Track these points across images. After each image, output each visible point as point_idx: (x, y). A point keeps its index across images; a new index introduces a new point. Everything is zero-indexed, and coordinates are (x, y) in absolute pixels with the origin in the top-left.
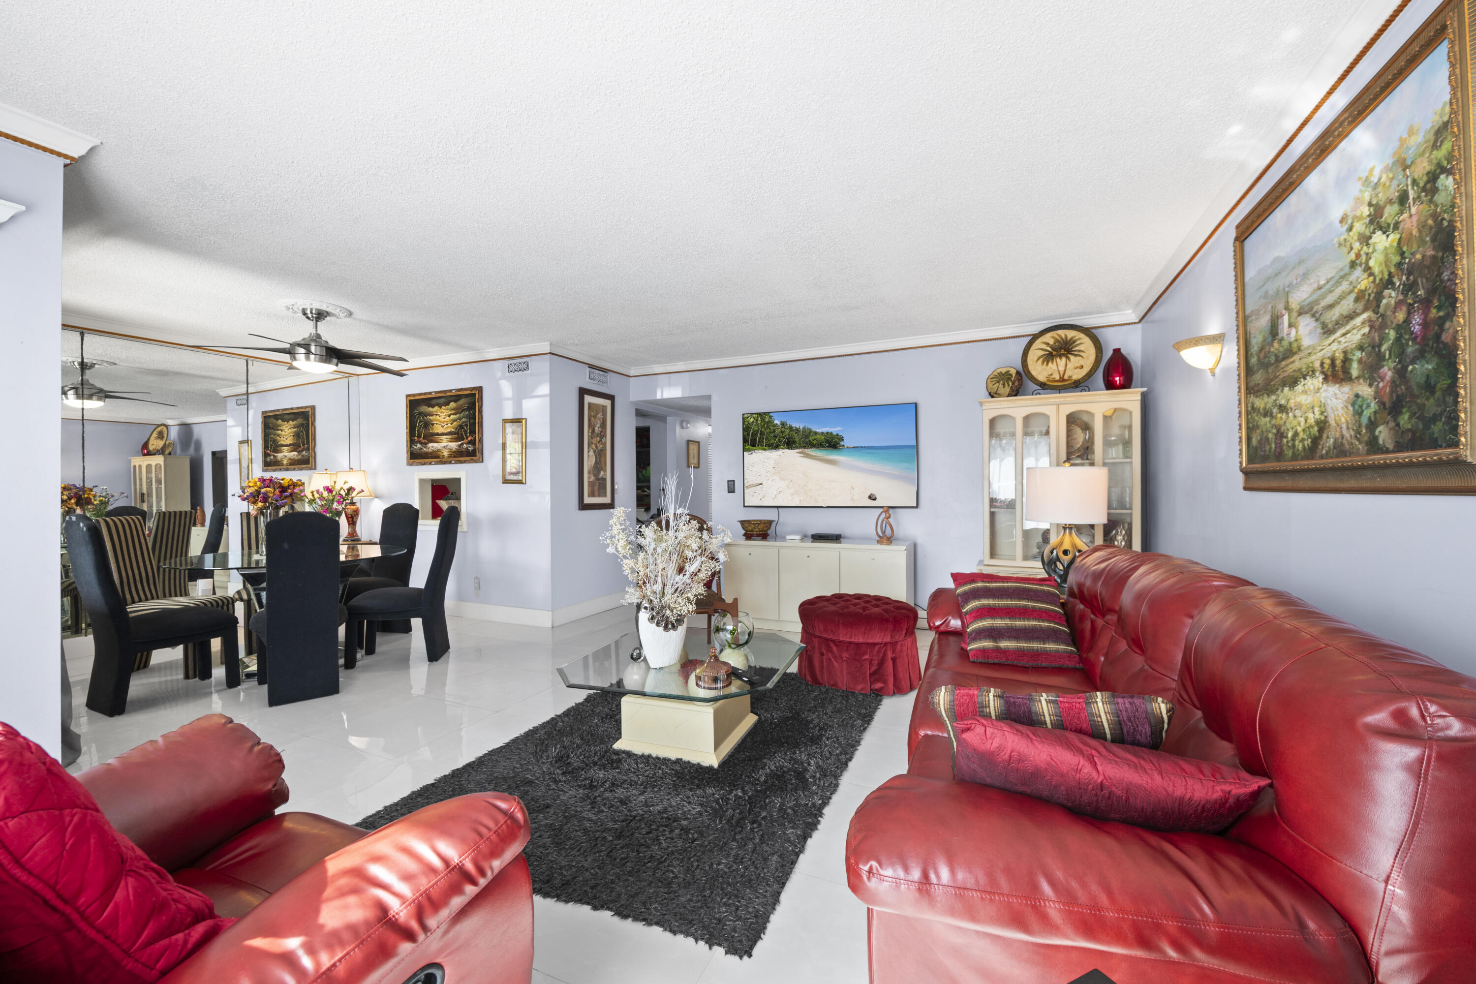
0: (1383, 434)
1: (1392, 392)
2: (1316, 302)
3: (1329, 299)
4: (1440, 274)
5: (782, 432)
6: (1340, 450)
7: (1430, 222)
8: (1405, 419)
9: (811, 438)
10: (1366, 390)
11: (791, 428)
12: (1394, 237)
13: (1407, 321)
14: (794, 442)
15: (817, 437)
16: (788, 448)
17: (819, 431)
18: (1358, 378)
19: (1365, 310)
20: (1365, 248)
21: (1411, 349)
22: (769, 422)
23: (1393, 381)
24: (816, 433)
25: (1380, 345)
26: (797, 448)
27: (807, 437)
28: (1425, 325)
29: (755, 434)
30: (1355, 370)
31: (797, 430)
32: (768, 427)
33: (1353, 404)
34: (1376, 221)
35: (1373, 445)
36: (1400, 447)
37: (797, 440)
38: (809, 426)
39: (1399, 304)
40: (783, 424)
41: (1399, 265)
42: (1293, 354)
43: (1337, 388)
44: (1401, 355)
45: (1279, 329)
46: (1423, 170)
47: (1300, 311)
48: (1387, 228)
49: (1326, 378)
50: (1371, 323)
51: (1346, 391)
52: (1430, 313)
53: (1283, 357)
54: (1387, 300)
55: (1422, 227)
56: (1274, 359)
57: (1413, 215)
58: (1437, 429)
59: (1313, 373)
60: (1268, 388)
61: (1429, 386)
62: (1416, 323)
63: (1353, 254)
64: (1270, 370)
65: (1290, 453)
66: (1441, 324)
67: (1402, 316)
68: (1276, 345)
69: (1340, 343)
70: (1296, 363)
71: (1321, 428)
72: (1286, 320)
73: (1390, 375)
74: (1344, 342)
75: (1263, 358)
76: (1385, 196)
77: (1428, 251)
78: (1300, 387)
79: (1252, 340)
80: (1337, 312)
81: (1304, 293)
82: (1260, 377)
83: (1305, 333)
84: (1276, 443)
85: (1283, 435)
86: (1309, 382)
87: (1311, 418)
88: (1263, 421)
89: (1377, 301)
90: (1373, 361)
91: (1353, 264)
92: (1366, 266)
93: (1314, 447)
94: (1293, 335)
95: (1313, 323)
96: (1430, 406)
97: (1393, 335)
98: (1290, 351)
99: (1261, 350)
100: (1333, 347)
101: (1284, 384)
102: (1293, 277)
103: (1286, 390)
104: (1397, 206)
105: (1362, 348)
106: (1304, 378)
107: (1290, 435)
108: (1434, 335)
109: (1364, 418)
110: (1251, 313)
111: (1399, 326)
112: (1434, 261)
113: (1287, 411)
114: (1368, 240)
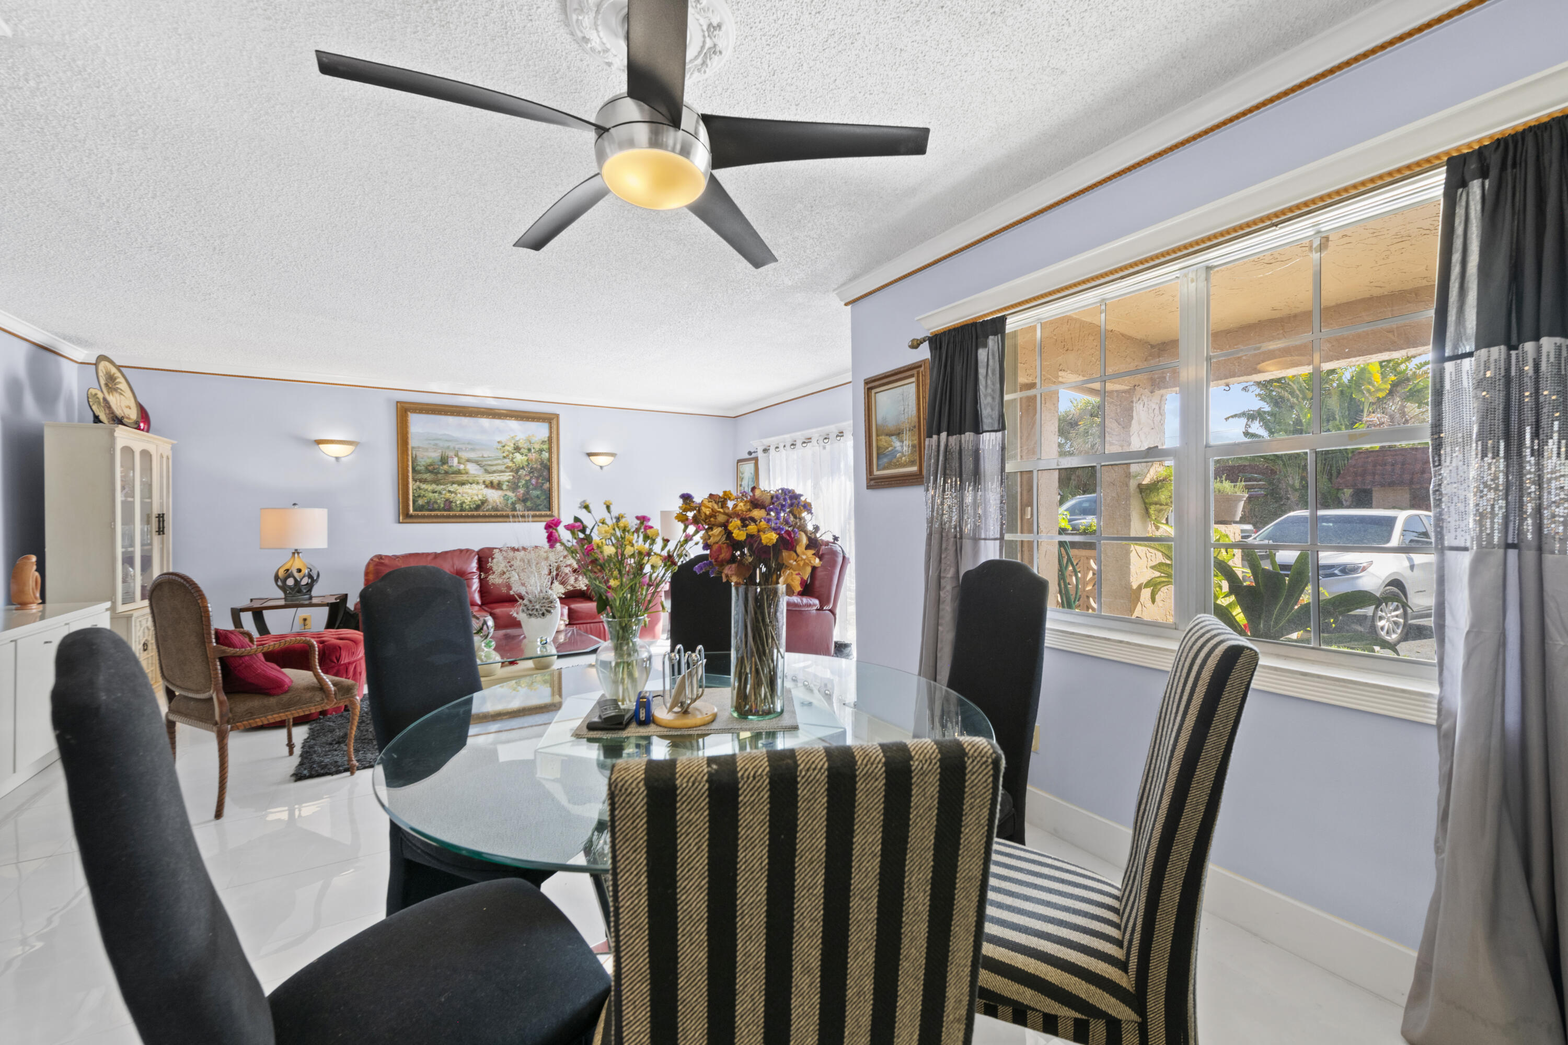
0: (518, 506)
1: (523, 497)
2: (482, 461)
3: (490, 463)
4: (542, 473)
6: (495, 509)
7: (540, 460)
8: (529, 504)
10: (510, 494)
12: (525, 458)
13: (530, 480)
18: (506, 490)
19: (511, 471)
20: (511, 455)
21: (531, 487)
23: (524, 494)
25: (518, 483)
28: (537, 483)
30: (505, 487)
33: (503, 497)
34: (517, 449)
35: (514, 509)
36: (525, 510)
39: (526, 475)
41: (527, 465)
42: (462, 474)
43: (494, 491)
44: (527, 487)
45: (449, 462)
46: (537, 447)
47: (468, 460)
48: (522, 454)
49: (487, 486)
50: (513, 476)
51: (500, 493)
52: (540, 481)
53: (453, 474)
54: (521, 472)
55: (537, 460)
56: (443, 472)
57: (533, 456)
58: (540, 507)
59: (478, 483)
60: (437, 482)
61: (538, 497)
62: (534, 481)
63: (505, 455)
64: (440, 476)
65: (459, 509)
66: (543, 484)
67: (528, 478)
68: (445, 467)
69: (495, 478)
70: (464, 478)
71: (483, 502)
72: (456, 460)
73: (522, 492)
74: (498, 478)
75: (431, 469)
76: (520, 445)
77: (539, 467)
78: (467, 486)
79: (419, 459)
80: (494, 468)
81: (472, 455)
82: (428, 476)
83: (472, 469)
84: (444, 504)
85: (452, 502)
86: (474, 486)
87: (476, 498)
88: (431, 495)
89: (517, 471)
90: (514, 487)
91: (504, 457)
92: (512, 460)
93: (478, 508)
94: (462, 467)
95: (478, 467)
96: (539, 502)
97: (524, 482)
98: (459, 472)
99: (430, 465)
100: (492, 478)
101: (453, 483)
102: (463, 447)
103: (455, 486)
104: (526, 451)
105: (509, 482)
106: (471, 484)
107: (458, 502)
108: (541, 487)
109: (510, 502)
110: (419, 447)
111: (526, 481)
112: (541, 469)
113: (456, 494)
114: (513, 454)
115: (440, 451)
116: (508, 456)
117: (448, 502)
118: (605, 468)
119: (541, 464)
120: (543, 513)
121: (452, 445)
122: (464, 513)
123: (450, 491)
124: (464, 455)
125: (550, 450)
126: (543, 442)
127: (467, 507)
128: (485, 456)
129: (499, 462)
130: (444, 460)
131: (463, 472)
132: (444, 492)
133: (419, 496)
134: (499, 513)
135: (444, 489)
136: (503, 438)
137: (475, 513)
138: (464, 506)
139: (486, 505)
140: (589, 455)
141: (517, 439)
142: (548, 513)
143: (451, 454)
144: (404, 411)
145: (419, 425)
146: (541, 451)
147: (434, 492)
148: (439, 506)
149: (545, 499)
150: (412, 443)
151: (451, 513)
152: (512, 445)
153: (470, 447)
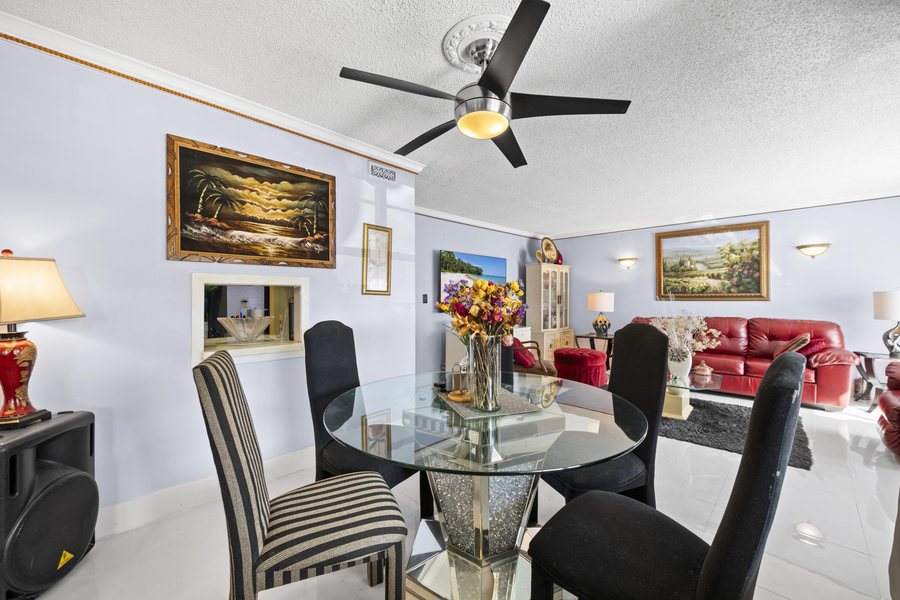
0: (733, 290)
1: (736, 283)
2: (706, 262)
3: (711, 262)
4: (753, 266)
5: (459, 264)
6: (715, 292)
7: (751, 257)
8: (741, 288)
9: (471, 269)
10: (726, 282)
11: (462, 262)
12: (739, 256)
13: (742, 272)
14: (464, 270)
15: (473, 268)
16: (461, 273)
17: (474, 266)
18: (724, 279)
19: (728, 266)
20: (728, 255)
21: (743, 276)
22: (453, 258)
23: (737, 282)
24: (473, 267)
25: (732, 274)
26: (465, 273)
27: (469, 268)
28: (748, 273)
29: (446, 263)
30: (722, 277)
31: (465, 264)
32: (452, 260)
33: (721, 284)
34: (732, 251)
35: (729, 292)
36: (739, 293)
37: (465, 269)
38: (470, 263)
39: (739, 268)
40: (459, 260)
41: (740, 261)
42: (692, 271)
43: (714, 280)
44: (740, 277)
45: (685, 264)
46: (749, 247)
47: (697, 262)
48: (736, 254)
49: (709, 278)
50: (729, 270)
51: (719, 281)
52: (751, 271)
53: (687, 271)
54: (735, 266)
55: (748, 257)
56: (681, 270)
57: (745, 254)
58: (751, 290)
59: (703, 276)
60: (677, 277)
61: (749, 283)
62: (745, 272)
63: (723, 256)
64: (679, 273)
65: (690, 292)
66: (753, 274)
67: (740, 270)
68: (682, 267)
69: (715, 272)
70: (694, 273)
71: (707, 288)
72: (689, 262)
73: (736, 280)
74: (718, 272)
75: (674, 269)
76: (735, 248)
77: (750, 261)
78: (696, 278)
79: (667, 264)
80: (715, 265)
81: (700, 258)
82: (672, 273)
83: (699, 267)
84: (682, 290)
85: (686, 288)
86: (701, 277)
87: (702, 285)
88: (674, 284)
89: (732, 266)
90: (729, 276)
91: (722, 257)
92: (728, 259)
93: (703, 291)
94: (693, 266)
95: (703, 266)
96: (750, 286)
97: (737, 273)
98: (691, 270)
99: (673, 267)
100: (713, 272)
101: (687, 276)
102: (694, 254)
103: (688, 278)
104: (740, 251)
105: (725, 274)
106: (699, 276)
107: (690, 288)
108: (752, 276)
109: (726, 287)
110: (667, 257)
111: (739, 272)
112: (752, 263)
113: (689, 283)
114: (729, 254)
115: (679, 258)
116: (725, 256)
117: (684, 288)
118: (816, 257)
119: (752, 260)
120: (753, 294)
121: (687, 254)
122: (693, 295)
123: (685, 282)
124: (694, 259)
125: (760, 249)
126: (754, 243)
127: (696, 291)
128: (708, 258)
129: (719, 261)
130: (682, 263)
131: (694, 269)
132: (681, 282)
133: (667, 285)
134: (717, 295)
135: (682, 281)
136: (721, 245)
137: (701, 295)
138: (694, 290)
139: (708, 289)
140: (799, 248)
141: (732, 244)
142: (757, 294)
143: (686, 259)
144: (659, 238)
145: (668, 245)
146: (752, 250)
147: (675, 282)
148: (678, 291)
149: (755, 284)
150: (664, 255)
151: (685, 295)
152: (729, 249)
153: (698, 253)
